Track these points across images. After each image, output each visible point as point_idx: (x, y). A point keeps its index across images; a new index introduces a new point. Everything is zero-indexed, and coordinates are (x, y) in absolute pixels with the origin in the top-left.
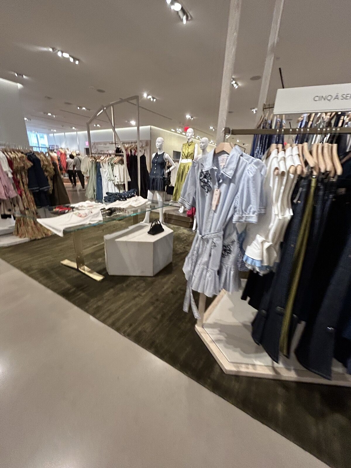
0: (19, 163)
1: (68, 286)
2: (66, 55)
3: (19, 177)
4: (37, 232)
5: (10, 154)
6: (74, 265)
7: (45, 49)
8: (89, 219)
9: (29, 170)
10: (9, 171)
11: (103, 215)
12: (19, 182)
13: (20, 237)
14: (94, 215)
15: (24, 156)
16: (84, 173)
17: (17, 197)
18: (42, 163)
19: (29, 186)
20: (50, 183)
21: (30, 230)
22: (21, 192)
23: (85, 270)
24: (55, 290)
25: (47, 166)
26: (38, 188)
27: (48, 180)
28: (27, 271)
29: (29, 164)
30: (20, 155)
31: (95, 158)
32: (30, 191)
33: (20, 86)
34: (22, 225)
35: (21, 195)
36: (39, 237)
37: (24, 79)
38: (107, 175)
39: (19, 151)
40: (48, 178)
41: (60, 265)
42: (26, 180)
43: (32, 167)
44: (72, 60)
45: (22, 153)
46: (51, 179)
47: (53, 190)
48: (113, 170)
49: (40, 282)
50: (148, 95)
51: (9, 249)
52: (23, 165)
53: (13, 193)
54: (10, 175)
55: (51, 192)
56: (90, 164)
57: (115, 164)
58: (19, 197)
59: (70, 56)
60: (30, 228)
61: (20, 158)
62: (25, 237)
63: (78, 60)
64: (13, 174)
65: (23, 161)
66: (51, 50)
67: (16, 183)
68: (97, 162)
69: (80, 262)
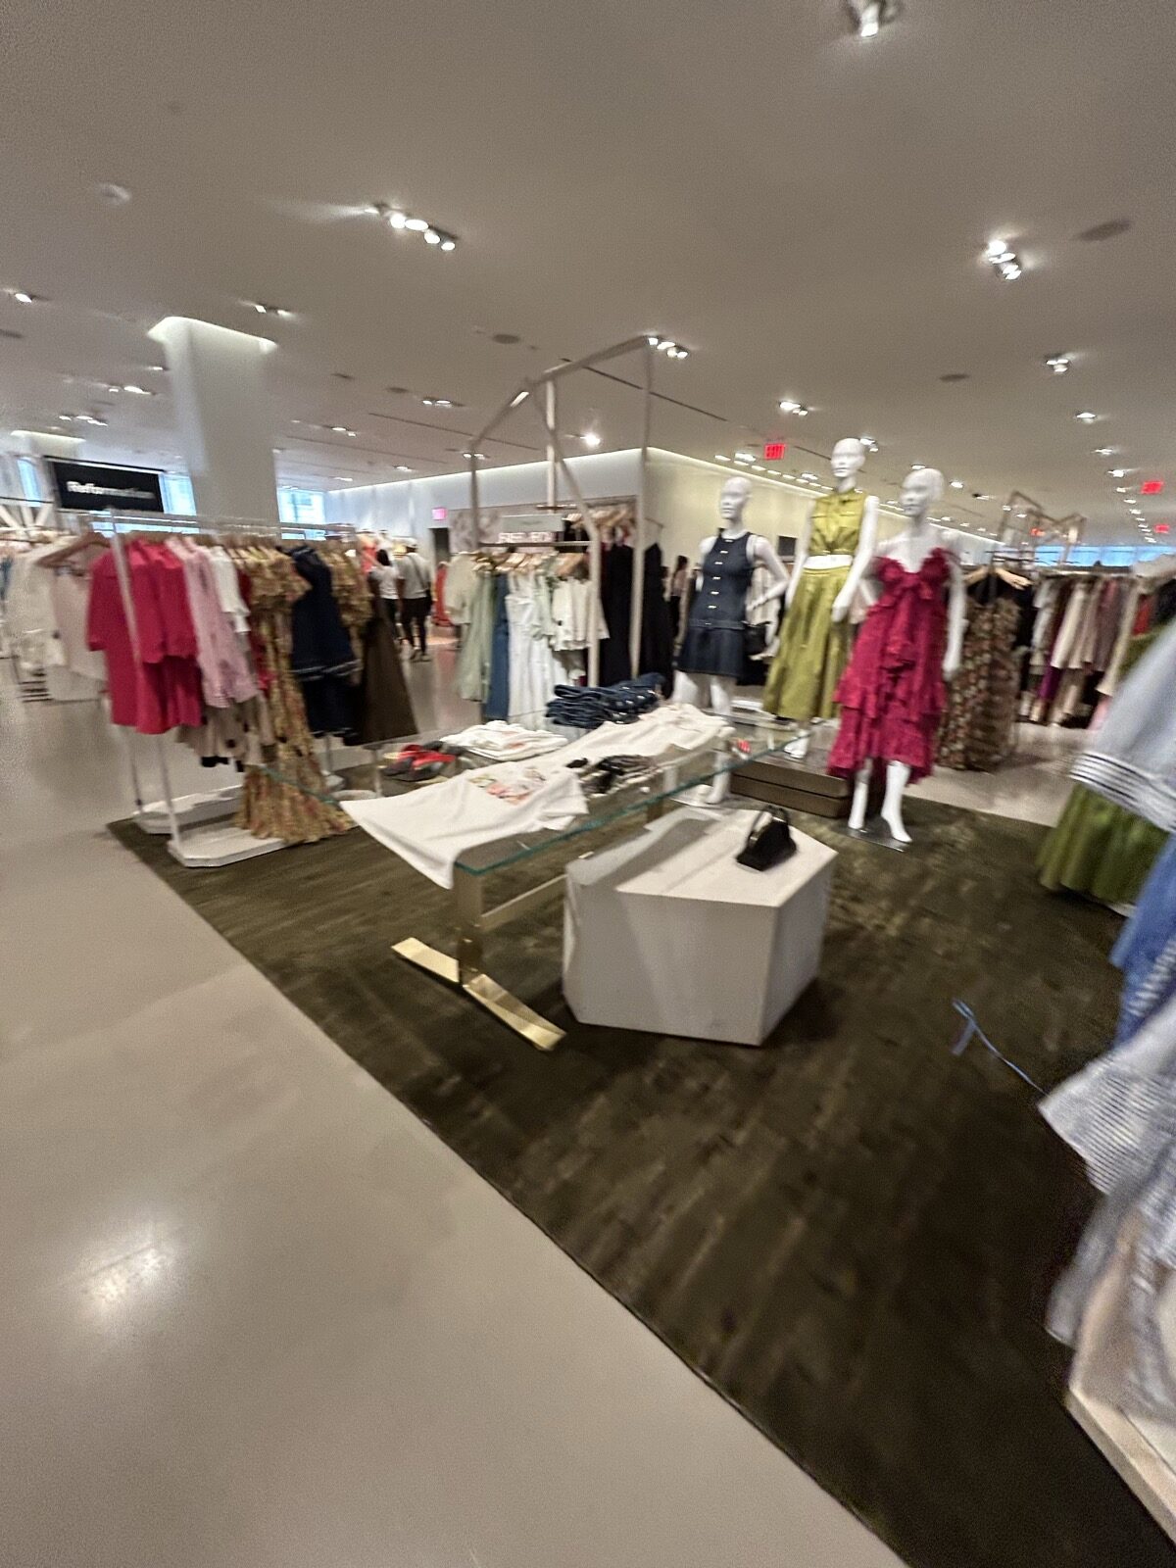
0: (270, 582)
1: (431, 1061)
2: (418, 225)
3: (264, 630)
4: (306, 820)
5: (243, 553)
6: (447, 967)
7: (354, 211)
8: (537, 812)
9: (298, 605)
10: (240, 611)
11: (583, 786)
12: (263, 649)
13: (255, 834)
14: (554, 791)
15: (287, 557)
16: (453, 610)
17: (254, 699)
18: (336, 583)
19: (295, 660)
20: (357, 646)
21: (287, 814)
22: (267, 682)
23: (483, 987)
24: (384, 1077)
25: (350, 590)
26: (319, 668)
27: (349, 638)
28: (281, 974)
29: (300, 586)
30: (273, 556)
31: (491, 560)
32: (297, 676)
33: (266, 345)
34: (264, 789)
35: (267, 693)
36: (313, 838)
37: (283, 320)
38: (530, 618)
39: (269, 543)
40: (353, 632)
41: (392, 957)
42: (285, 641)
43: (308, 593)
44: (432, 238)
45: (279, 549)
46: (361, 637)
47: (364, 673)
48: (551, 600)
49: (330, 1032)
50: (661, 339)
51: (222, 878)
52: (279, 590)
53: (247, 687)
54: (242, 628)
55: (356, 680)
56: (475, 580)
57: (561, 578)
58: (262, 699)
59: (430, 227)
60: (286, 803)
61: (275, 566)
62: (269, 836)
63: (453, 238)
64: (249, 620)
65: (283, 577)
66: (373, 211)
67: (256, 649)
68: (499, 575)
69: (468, 959)
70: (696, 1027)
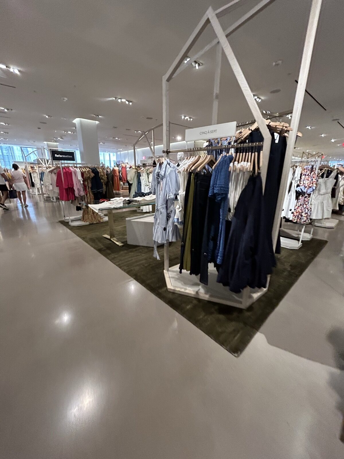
0: (87, 174)
1: (102, 247)
2: (124, 100)
3: (86, 183)
4: (94, 219)
5: (83, 169)
6: (109, 237)
7: (111, 99)
8: (115, 205)
9: (93, 178)
10: (82, 180)
11: (123, 204)
12: (86, 187)
13: (84, 222)
14: (118, 203)
15: (90, 170)
16: (130, 180)
17: (84, 195)
18: (100, 174)
19: (92, 188)
20: (104, 187)
21: (90, 218)
22: (87, 193)
23: (114, 240)
24: (94, 248)
25: (102, 176)
26: (96, 190)
27: (103, 185)
28: (83, 239)
29: (93, 175)
30: (88, 169)
31: (137, 170)
32: (92, 192)
33: (97, 122)
34: (86, 214)
35: (87, 195)
36: (95, 223)
37: (100, 118)
38: (144, 182)
39: (87, 167)
40: (103, 183)
41: (102, 237)
42: (90, 185)
43: (94, 176)
44: (127, 103)
45: (89, 168)
46: (105, 185)
47: (106, 192)
48: (148, 178)
49: (89, 244)
50: (185, 117)
51: (77, 228)
52: (89, 176)
53: (82, 193)
54: (82, 182)
55: (104, 193)
56: (134, 173)
57: (150, 173)
58: (86, 196)
59: (126, 100)
60: (90, 216)
61: (88, 171)
62: (87, 222)
63: (131, 102)
64: (83, 181)
65: (90, 173)
66: (114, 99)
67: (85, 187)
68: (139, 172)
69: (112, 236)
70: (145, 244)
